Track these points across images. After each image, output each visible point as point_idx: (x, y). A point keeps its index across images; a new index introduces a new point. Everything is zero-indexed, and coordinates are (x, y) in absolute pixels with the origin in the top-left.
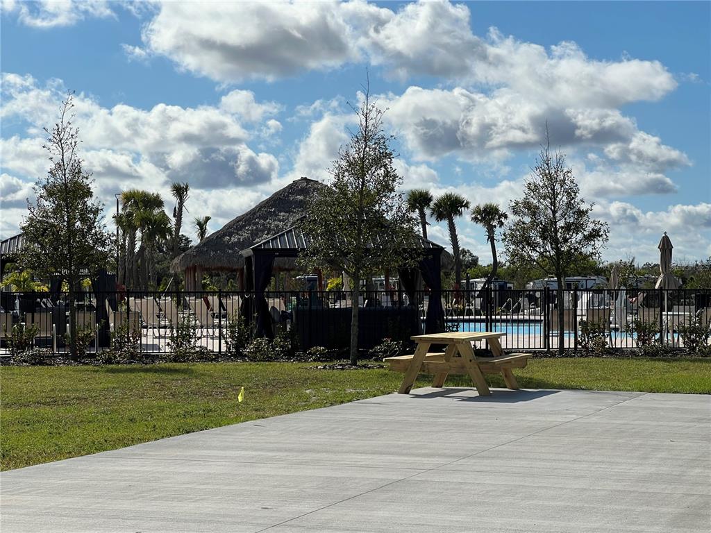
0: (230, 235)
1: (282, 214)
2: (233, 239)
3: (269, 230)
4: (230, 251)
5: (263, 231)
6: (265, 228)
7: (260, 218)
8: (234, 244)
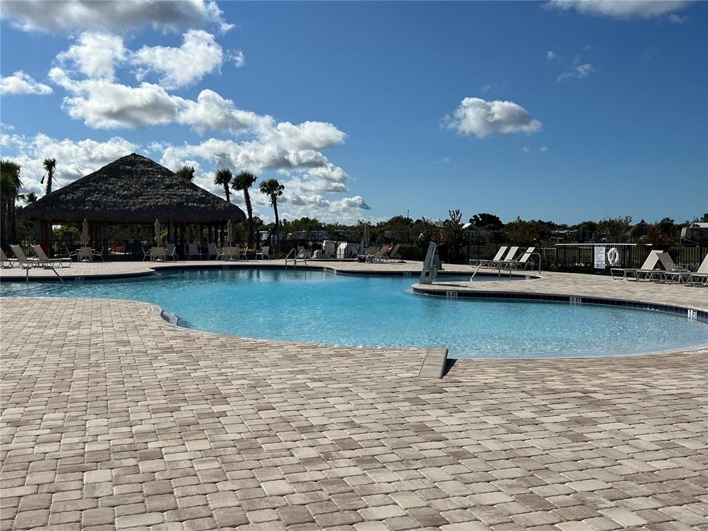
0: (66, 195)
1: (113, 179)
2: (68, 197)
3: (100, 191)
4: (64, 207)
5: (94, 192)
6: (96, 189)
7: (93, 181)
8: (68, 201)
